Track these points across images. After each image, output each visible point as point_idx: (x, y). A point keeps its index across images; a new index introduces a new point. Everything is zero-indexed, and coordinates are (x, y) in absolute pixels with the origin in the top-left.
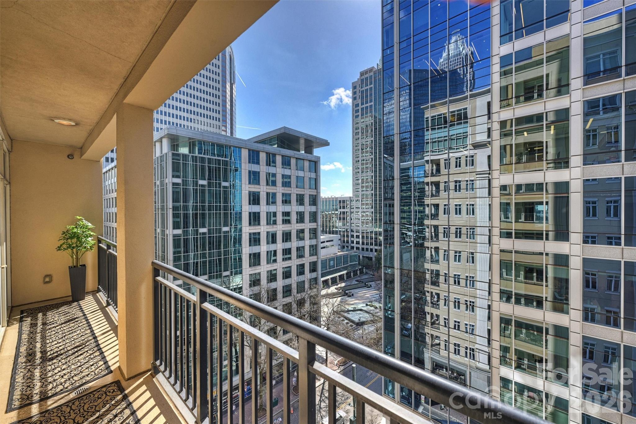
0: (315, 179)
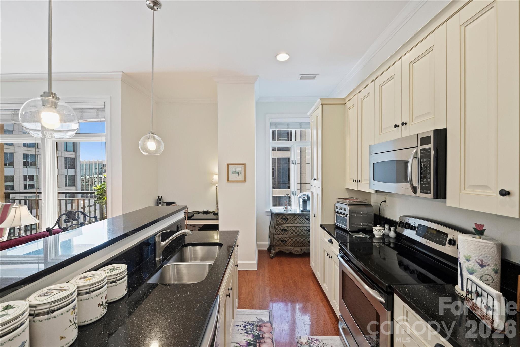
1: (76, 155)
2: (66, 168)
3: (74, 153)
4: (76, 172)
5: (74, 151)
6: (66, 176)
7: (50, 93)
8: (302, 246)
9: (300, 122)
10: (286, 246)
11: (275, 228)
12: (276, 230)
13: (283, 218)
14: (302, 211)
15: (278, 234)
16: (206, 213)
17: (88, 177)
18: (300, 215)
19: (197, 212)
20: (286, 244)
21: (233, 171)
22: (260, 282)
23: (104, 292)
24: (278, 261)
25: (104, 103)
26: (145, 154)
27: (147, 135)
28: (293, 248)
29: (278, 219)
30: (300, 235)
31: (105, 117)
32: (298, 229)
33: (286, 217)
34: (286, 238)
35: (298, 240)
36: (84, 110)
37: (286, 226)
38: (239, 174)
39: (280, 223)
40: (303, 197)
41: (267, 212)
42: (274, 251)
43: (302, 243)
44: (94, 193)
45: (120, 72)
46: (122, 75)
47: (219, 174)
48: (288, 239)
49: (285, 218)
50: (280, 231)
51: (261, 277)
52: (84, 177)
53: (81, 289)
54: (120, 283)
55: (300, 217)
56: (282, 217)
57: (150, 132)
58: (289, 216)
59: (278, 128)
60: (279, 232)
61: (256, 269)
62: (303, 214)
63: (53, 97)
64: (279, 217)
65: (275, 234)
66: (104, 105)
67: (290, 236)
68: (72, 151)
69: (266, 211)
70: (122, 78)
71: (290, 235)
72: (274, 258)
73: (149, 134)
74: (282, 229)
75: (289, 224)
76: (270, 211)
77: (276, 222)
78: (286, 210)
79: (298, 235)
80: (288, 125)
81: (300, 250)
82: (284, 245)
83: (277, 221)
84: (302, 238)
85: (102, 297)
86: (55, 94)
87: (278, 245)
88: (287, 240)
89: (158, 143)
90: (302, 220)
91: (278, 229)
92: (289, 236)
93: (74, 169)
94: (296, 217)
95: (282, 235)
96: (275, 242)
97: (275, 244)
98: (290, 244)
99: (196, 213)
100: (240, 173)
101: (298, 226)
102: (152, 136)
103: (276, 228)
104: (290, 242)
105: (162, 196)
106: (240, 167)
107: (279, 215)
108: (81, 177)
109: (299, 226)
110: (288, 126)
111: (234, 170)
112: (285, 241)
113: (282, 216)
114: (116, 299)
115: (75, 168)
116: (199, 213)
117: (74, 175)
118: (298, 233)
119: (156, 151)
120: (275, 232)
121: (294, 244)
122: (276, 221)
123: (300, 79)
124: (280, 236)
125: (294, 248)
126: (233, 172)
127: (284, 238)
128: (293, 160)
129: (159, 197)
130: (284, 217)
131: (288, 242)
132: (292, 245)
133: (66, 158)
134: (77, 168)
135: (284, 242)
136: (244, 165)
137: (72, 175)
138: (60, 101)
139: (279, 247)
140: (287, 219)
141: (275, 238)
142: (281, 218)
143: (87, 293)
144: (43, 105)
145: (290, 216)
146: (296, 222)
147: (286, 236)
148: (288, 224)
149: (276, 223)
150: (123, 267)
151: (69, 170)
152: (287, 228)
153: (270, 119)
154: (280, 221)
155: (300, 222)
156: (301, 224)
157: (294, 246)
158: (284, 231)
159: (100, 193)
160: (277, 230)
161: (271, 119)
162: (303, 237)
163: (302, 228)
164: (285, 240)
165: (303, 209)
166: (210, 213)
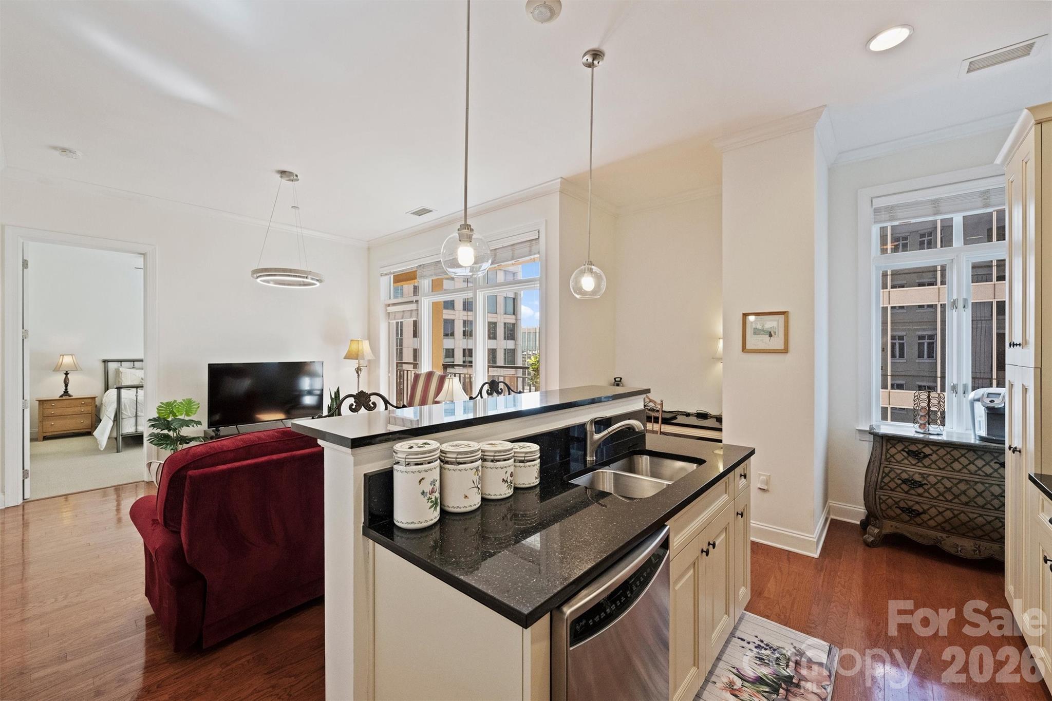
0: (514, 299)
1: (516, 319)
2: (505, 339)
3: (514, 317)
4: (516, 344)
5: (514, 314)
6: (505, 350)
7: (467, 226)
8: (980, 538)
9: (982, 189)
10: (919, 525)
11: (881, 471)
12: (883, 478)
13: (910, 451)
14: (982, 439)
15: (892, 490)
16: (703, 416)
17: (531, 353)
18: (974, 451)
19: (685, 412)
20: (918, 520)
21: (755, 329)
22: (821, 583)
23: (509, 466)
24: (887, 557)
25: (539, 232)
26: (578, 296)
27: (582, 267)
28: (944, 536)
29: (893, 451)
30: (972, 504)
31: (539, 252)
32: (962, 487)
33: (920, 449)
34: (917, 503)
35: (963, 517)
36: (516, 247)
37: (920, 473)
38: (771, 335)
39: (898, 462)
40: (987, 401)
41: (861, 431)
42: (876, 531)
43: (980, 527)
44: (528, 368)
45: (558, 178)
46: (562, 183)
47: (726, 338)
48: (926, 507)
49: (917, 451)
50: (899, 482)
51: (824, 575)
52: (525, 353)
53: (486, 454)
54: (529, 466)
55: (971, 456)
56: (906, 447)
57: (586, 262)
58: (931, 447)
59: (900, 219)
60: (892, 485)
61: (816, 555)
62: (984, 447)
63: (468, 229)
64: (894, 446)
65: (881, 488)
66: (539, 234)
67: (934, 501)
68: (512, 313)
69: (857, 428)
70: (560, 187)
71: (935, 498)
72: (875, 547)
73: (584, 265)
74: (906, 479)
75: (931, 468)
76: (868, 429)
77: (883, 457)
78: (922, 431)
79: (967, 504)
80: (936, 204)
81: (973, 548)
82: (910, 520)
83: (888, 456)
84: (981, 515)
85: (507, 472)
86: (470, 226)
87: (891, 518)
88: (921, 510)
89: (598, 278)
90: (980, 463)
91: (892, 475)
92: (931, 500)
93: (514, 340)
94: (956, 454)
95: (904, 495)
96: (881, 508)
97: (882, 513)
98: (932, 523)
99: (681, 415)
100: (775, 333)
101: (963, 480)
102: (588, 268)
103: (883, 472)
104: (932, 518)
105: (621, 378)
106: (774, 320)
107: (895, 442)
108: (523, 352)
109: (970, 481)
110: (935, 207)
111: (759, 327)
112: (914, 511)
113: (907, 444)
114: (524, 486)
115: (516, 339)
116: (688, 415)
117: (514, 349)
118: (964, 499)
119: (594, 292)
120: (882, 481)
121: (946, 525)
122: (886, 456)
123: (968, 72)
124: (898, 495)
125: (947, 537)
126: (757, 332)
127: (910, 503)
128: (955, 298)
129: (617, 379)
130: (913, 448)
131: (925, 517)
132: (940, 527)
133: (505, 324)
134: (517, 340)
135: (910, 512)
136: (783, 316)
137: (512, 349)
138: (474, 232)
139: (894, 523)
140: (922, 454)
141: (880, 499)
142: (903, 450)
143: (492, 461)
144: (460, 241)
145: (935, 448)
146: (957, 466)
147: (919, 499)
148: (925, 466)
149: (883, 460)
150: (535, 447)
151: (508, 341)
152: (924, 478)
153: (872, 201)
154: (899, 457)
155: (972, 468)
156: (979, 475)
157: (948, 531)
158: (912, 483)
159: (534, 368)
160: (887, 480)
161: (874, 200)
162: (987, 513)
163: (980, 487)
164: (914, 508)
165: (988, 434)
166: (711, 417)
